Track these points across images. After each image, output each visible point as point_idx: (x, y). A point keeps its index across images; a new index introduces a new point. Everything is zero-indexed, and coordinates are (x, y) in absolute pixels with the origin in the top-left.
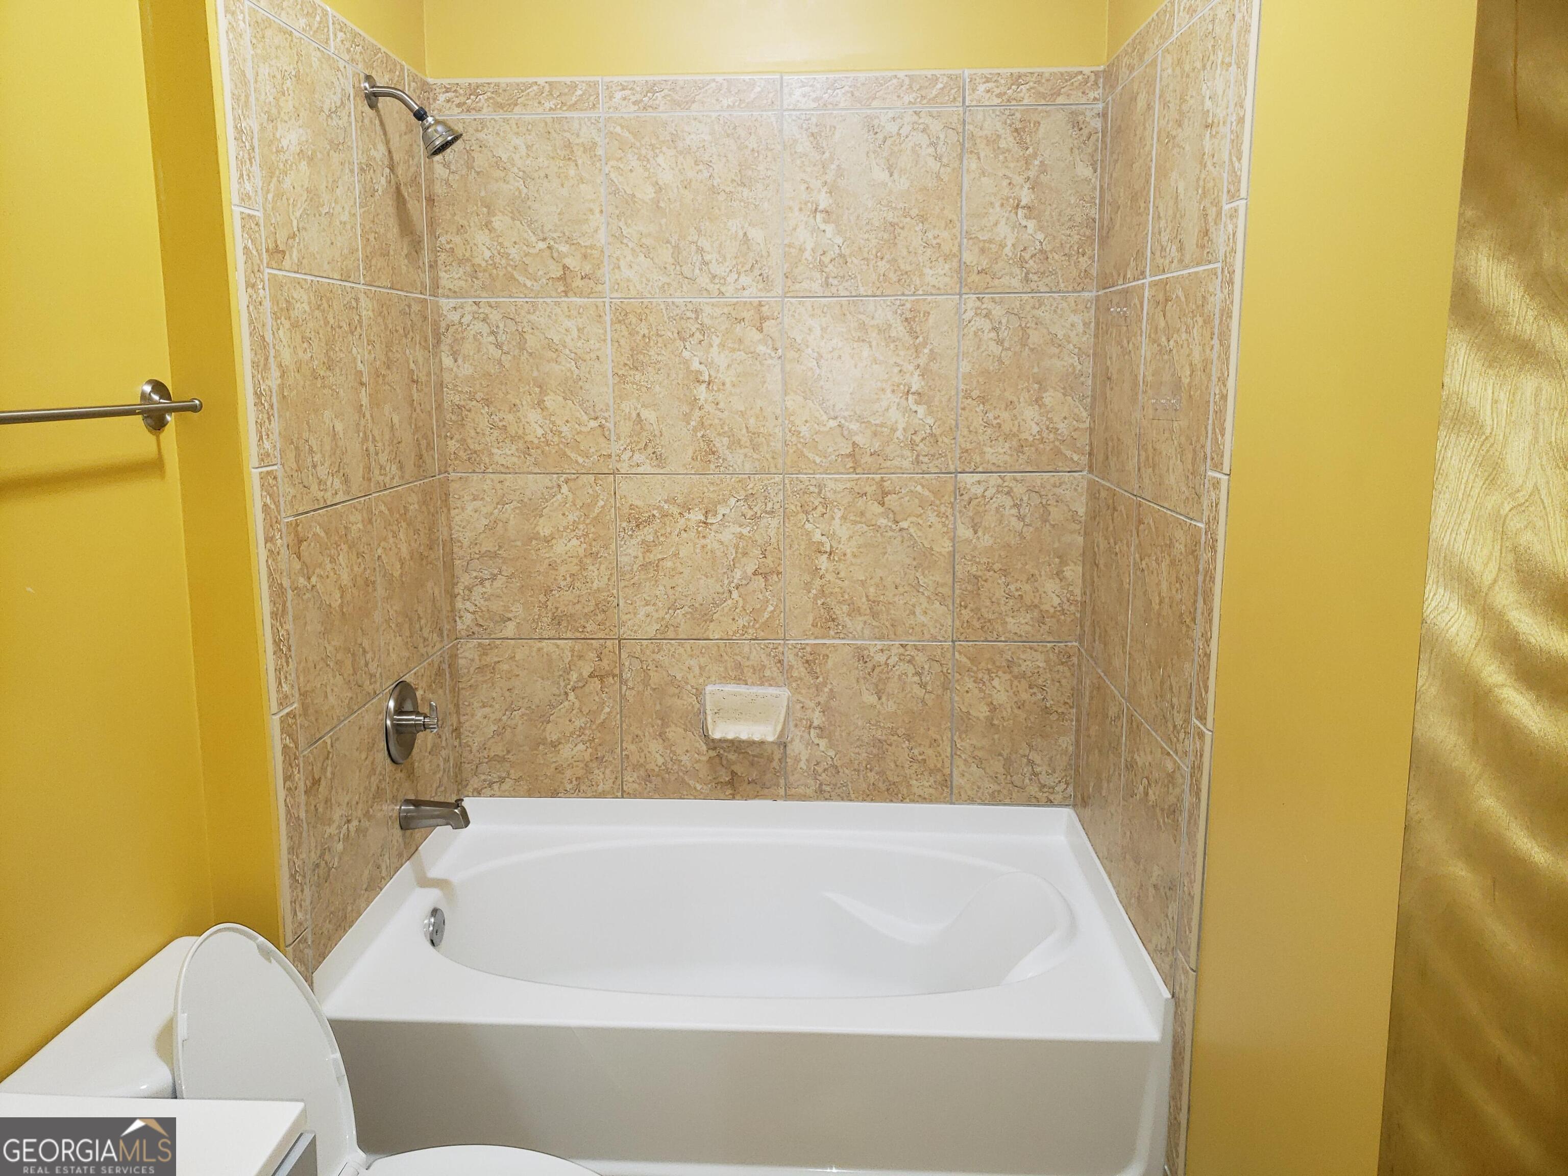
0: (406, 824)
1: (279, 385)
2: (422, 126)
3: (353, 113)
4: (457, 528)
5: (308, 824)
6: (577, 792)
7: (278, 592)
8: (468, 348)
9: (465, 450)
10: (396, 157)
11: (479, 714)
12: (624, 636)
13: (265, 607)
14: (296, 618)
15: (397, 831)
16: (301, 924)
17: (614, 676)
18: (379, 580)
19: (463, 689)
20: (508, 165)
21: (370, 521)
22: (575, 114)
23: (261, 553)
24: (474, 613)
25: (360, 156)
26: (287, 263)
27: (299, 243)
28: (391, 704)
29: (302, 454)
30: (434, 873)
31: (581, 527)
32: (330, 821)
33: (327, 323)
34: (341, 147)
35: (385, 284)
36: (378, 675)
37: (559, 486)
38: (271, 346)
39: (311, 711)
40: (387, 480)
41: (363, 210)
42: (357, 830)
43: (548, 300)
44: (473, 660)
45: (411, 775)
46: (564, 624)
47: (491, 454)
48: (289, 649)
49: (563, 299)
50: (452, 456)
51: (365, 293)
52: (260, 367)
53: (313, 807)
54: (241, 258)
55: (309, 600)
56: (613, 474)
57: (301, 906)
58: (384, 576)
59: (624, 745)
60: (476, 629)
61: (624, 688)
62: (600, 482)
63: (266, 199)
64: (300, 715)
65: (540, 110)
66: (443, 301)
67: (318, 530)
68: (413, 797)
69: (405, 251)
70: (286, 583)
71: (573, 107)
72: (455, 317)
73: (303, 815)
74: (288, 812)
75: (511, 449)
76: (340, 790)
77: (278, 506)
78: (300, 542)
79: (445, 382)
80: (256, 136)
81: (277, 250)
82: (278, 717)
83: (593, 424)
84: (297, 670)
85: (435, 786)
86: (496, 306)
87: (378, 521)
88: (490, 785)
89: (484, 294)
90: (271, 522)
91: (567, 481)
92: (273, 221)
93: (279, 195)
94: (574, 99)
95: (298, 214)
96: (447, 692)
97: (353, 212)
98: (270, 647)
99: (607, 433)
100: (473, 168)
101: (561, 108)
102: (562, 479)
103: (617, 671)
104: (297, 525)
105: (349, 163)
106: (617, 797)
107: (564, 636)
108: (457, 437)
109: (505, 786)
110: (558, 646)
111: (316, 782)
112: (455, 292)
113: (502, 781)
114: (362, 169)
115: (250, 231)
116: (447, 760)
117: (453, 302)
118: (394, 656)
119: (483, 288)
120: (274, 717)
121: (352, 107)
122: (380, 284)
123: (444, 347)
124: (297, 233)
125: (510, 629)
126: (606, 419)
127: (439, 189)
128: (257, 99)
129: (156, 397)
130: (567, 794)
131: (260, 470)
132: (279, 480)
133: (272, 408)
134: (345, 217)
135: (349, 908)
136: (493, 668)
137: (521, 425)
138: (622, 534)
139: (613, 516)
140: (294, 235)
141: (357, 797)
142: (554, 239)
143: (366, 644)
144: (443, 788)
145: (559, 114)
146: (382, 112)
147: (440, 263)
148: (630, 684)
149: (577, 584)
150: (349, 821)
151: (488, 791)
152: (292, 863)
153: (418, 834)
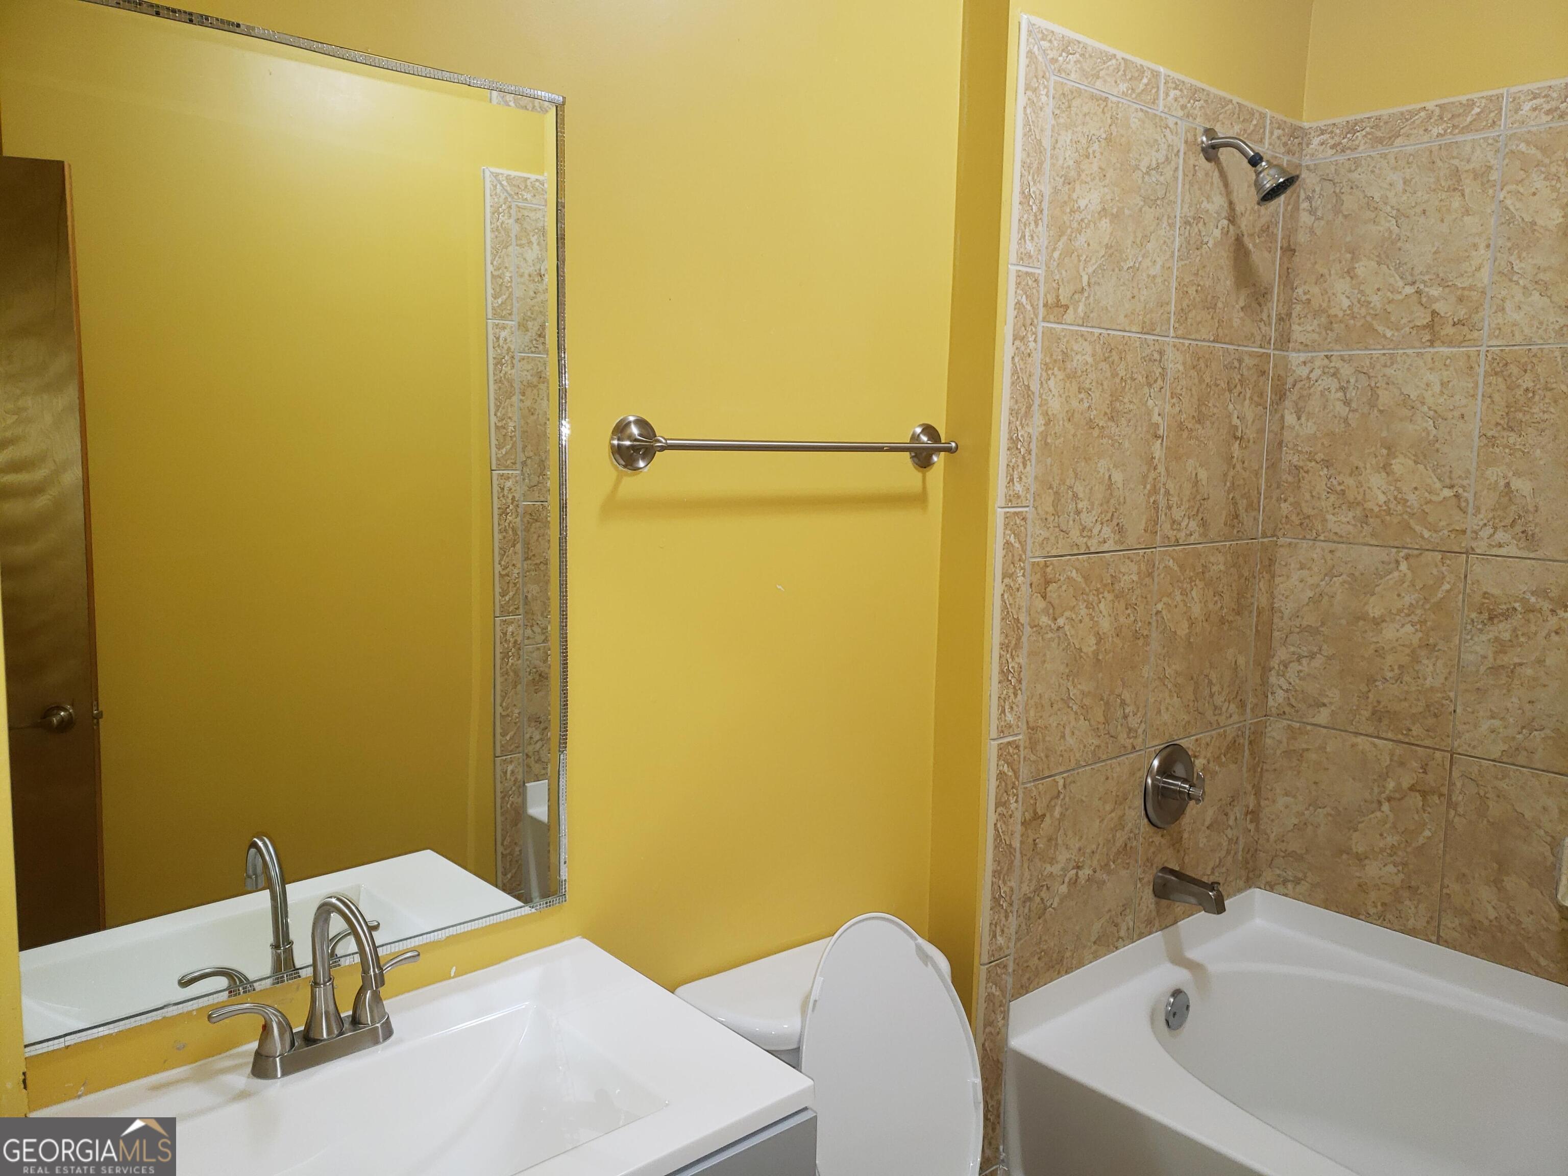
0: (1162, 891)
1: (1042, 432)
2: (1255, 172)
3: (1181, 168)
4: (1280, 597)
5: (1022, 855)
6: (1381, 919)
7: (1012, 625)
8: (1314, 404)
9: (1298, 514)
10: (1239, 208)
11: (1282, 801)
12: (1459, 751)
13: (994, 636)
14: (1031, 654)
15: (1148, 894)
16: (1001, 948)
17: (1441, 795)
18: (1154, 634)
19: (1267, 770)
20: (1381, 205)
21: (1150, 575)
22: (1469, 137)
23: (996, 588)
24: (1287, 691)
25: (1186, 209)
26: (1070, 316)
27: (1088, 298)
28: (1156, 763)
29: (1063, 500)
30: (1193, 954)
31: (1419, 612)
32: (1052, 861)
33: (1114, 375)
34: (1159, 202)
35: (1207, 337)
36: (1140, 731)
37: (1397, 562)
38: (1037, 394)
39: (1040, 747)
40: (1182, 535)
41: (1183, 263)
42: (1089, 879)
43: (1409, 351)
44: (1280, 742)
45: (1176, 843)
46: (1386, 721)
47: (1325, 520)
48: (1020, 682)
49: (1428, 350)
50: (1284, 520)
51: (1175, 346)
52: (1020, 414)
53: (1030, 840)
54: (1011, 313)
55: (1052, 640)
56: (1467, 553)
57: (1003, 931)
58: (1163, 632)
59: (1446, 881)
60: (1287, 709)
61: (1452, 812)
62: (1448, 562)
63: (1051, 257)
64: (1025, 748)
65: (1426, 138)
66: (1293, 355)
67: (1074, 574)
68: (1177, 868)
69: (1242, 303)
70: (1024, 619)
71: (1466, 130)
72: (1303, 372)
73: (1016, 844)
74: (997, 836)
75: (1347, 516)
76: (1070, 833)
77: (1023, 544)
78: (1048, 582)
79: (1285, 441)
80: (1046, 199)
81: (1058, 304)
82: (996, 742)
83: (1447, 493)
84: (1027, 704)
85: (1211, 864)
86: (1350, 359)
87: (1162, 576)
88: (1285, 882)
89: (1338, 347)
90: (1012, 557)
91: (1407, 558)
92: (1057, 277)
93: (1068, 252)
94: (1469, 119)
95: (1090, 270)
96: (1244, 769)
97: (1167, 265)
98: (996, 676)
99: (1463, 504)
100: (1341, 212)
101: (1451, 133)
102: (1402, 554)
103: (1445, 790)
104: (1046, 566)
105: (1169, 217)
106: (1431, 941)
107: (1384, 735)
108: (1291, 499)
109: (1299, 889)
110: (1375, 746)
111: (1038, 818)
112: (1307, 345)
113: (1297, 881)
114: (1187, 223)
115: (1027, 288)
116: (1234, 841)
117: (1303, 356)
118: (1166, 717)
119: (1337, 340)
120: (992, 742)
121: (1181, 161)
122: (1198, 337)
123: (1288, 403)
124: (1086, 288)
125: (1323, 716)
126: (1463, 487)
127: (1302, 237)
128: (1053, 165)
129: (924, 438)
130: (1368, 918)
131: (1007, 510)
132: (1029, 521)
133: (1030, 453)
134: (1156, 270)
135: (1068, 954)
136: (1301, 755)
137: (1361, 490)
138: (1469, 627)
139: (1460, 604)
140: (1083, 290)
141: (1094, 847)
142: (1424, 282)
143: (1126, 696)
144: (1224, 870)
145: (1448, 139)
146: (1224, 164)
147: (1294, 315)
148: (1461, 810)
149: (1406, 678)
150: (1078, 867)
151: (1280, 888)
152: (996, 887)
153: (1179, 908)
